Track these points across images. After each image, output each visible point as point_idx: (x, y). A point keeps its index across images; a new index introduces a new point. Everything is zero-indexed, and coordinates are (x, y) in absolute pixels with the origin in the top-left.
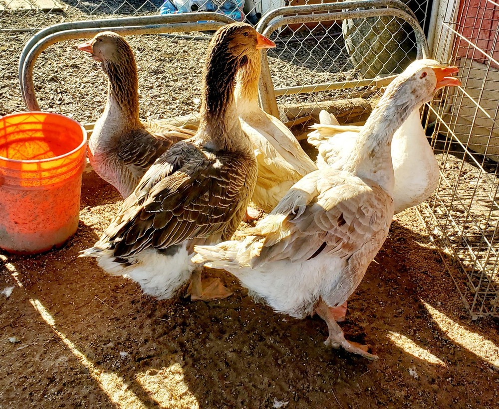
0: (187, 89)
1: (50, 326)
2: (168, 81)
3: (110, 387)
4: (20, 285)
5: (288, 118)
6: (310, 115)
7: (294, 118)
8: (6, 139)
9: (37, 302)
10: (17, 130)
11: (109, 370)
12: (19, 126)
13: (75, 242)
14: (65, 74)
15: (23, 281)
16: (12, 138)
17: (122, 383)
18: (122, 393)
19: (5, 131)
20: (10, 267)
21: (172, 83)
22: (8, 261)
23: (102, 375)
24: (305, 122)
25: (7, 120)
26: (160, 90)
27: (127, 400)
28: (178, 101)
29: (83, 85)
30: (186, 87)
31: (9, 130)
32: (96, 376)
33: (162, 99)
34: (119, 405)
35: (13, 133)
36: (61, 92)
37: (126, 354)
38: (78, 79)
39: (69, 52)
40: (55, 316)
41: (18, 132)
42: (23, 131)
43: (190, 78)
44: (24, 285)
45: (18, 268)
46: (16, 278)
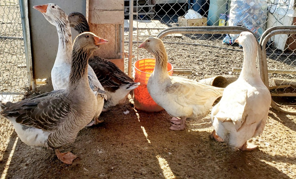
0: (227, 68)
1: (145, 137)
2: (219, 64)
3: (161, 163)
4: (139, 121)
5: (276, 84)
6: (290, 85)
7: (280, 85)
8: (144, 68)
9: (143, 127)
10: (149, 65)
11: (162, 157)
12: (150, 64)
13: (163, 112)
14: (176, 58)
15: (141, 120)
16: (146, 68)
17: (166, 163)
18: (166, 167)
19: (144, 65)
20: (137, 114)
21: (221, 65)
22: (137, 112)
23: (160, 158)
24: (286, 88)
25: (145, 60)
26: (214, 67)
27: (167, 170)
28: (221, 72)
29: (182, 62)
30: (227, 67)
31: (146, 64)
32: (157, 157)
33: (214, 70)
34: (163, 170)
35: (147, 66)
36: (173, 63)
37: (171, 154)
38: (181, 60)
39: (180, 51)
40: (148, 134)
41: (149, 66)
42: (151, 66)
43: (229, 64)
44: (140, 121)
45: (140, 115)
46: (138, 118)
